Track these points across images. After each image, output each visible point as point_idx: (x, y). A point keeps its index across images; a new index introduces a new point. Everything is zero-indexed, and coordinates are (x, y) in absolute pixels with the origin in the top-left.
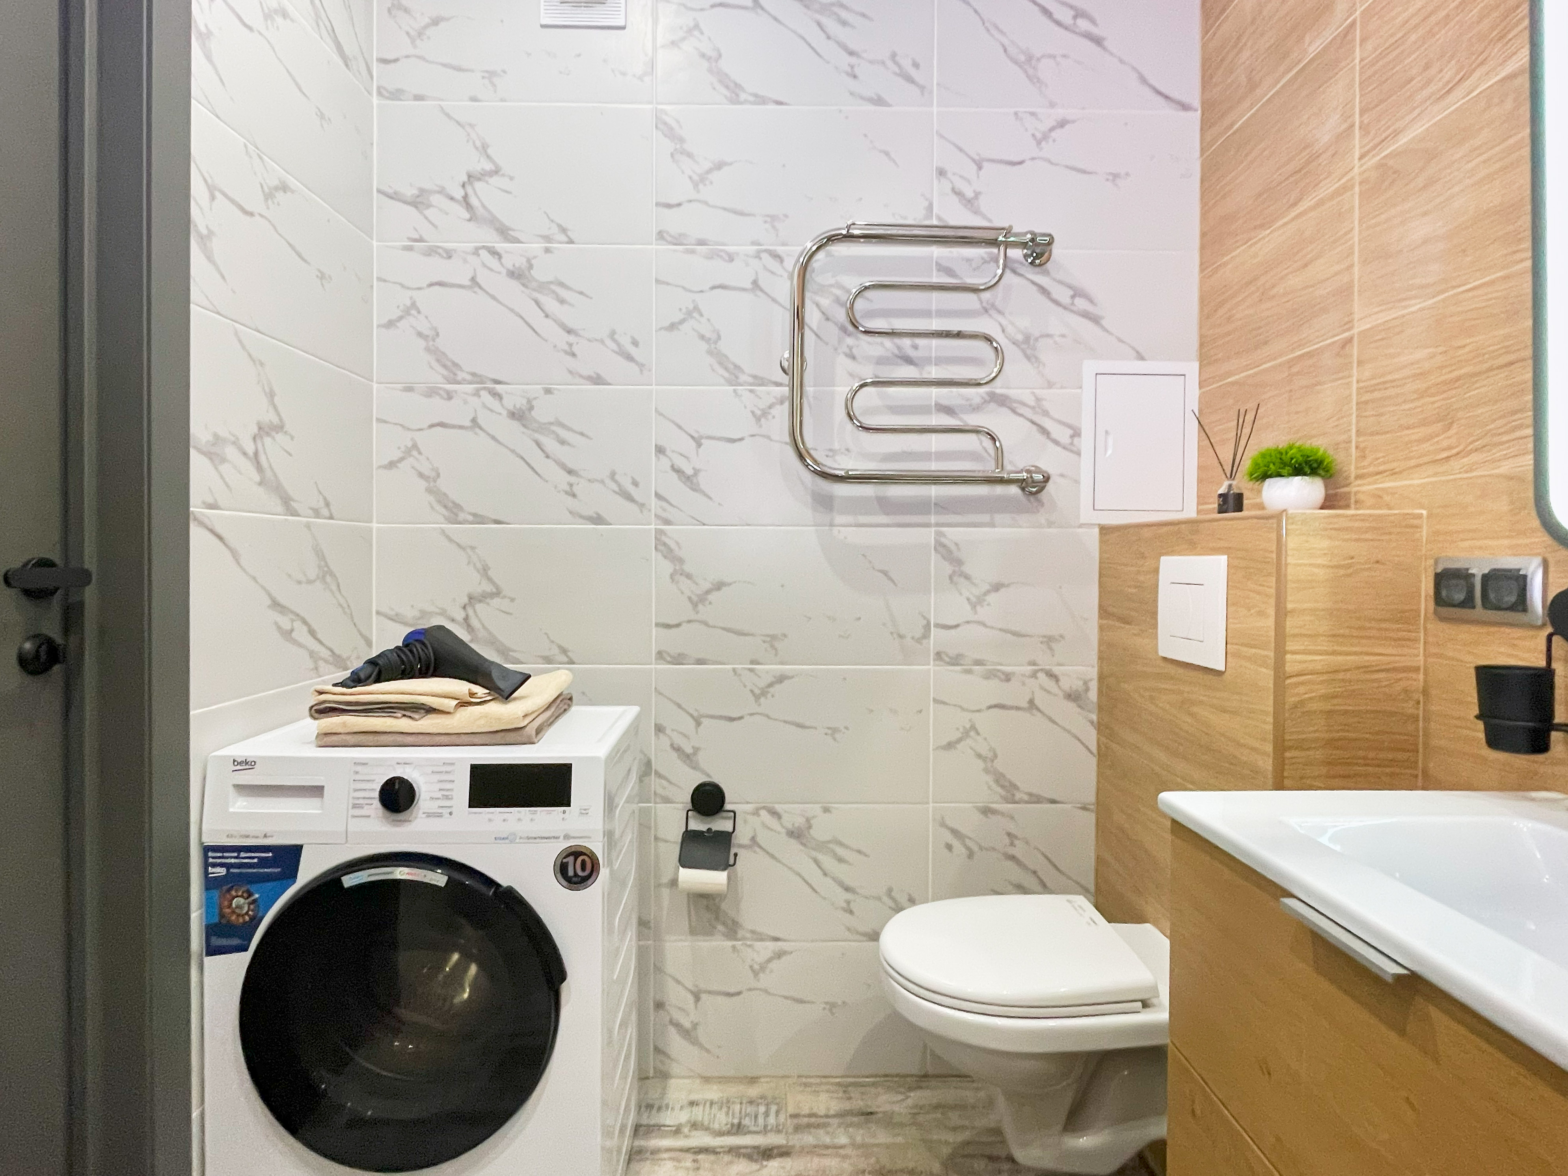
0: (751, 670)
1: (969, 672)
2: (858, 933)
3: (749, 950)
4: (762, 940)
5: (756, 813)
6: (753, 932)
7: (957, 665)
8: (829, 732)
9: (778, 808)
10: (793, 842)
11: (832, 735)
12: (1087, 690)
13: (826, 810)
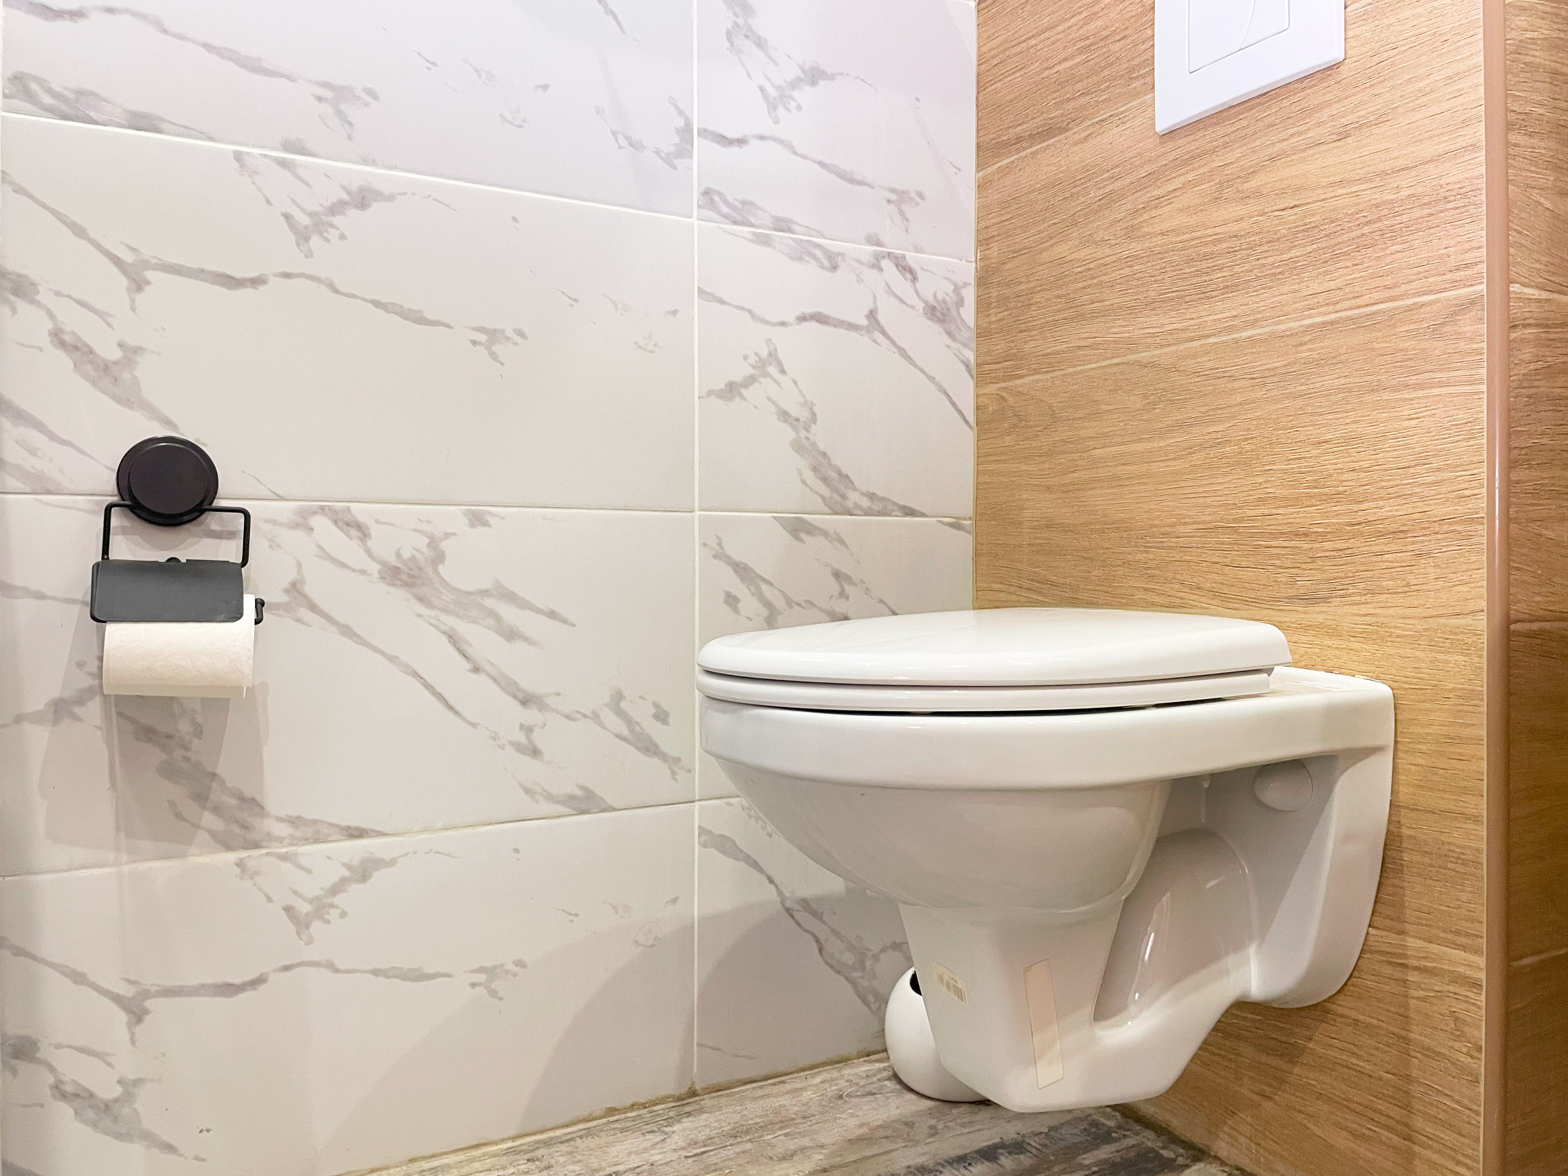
0: (283, 164)
1: (764, 241)
2: (551, 798)
3: (286, 866)
4: (318, 840)
5: (301, 523)
6: (295, 821)
7: (742, 224)
8: (482, 338)
9: (360, 512)
10: (399, 595)
11: (488, 346)
12: (960, 302)
13: (477, 520)
